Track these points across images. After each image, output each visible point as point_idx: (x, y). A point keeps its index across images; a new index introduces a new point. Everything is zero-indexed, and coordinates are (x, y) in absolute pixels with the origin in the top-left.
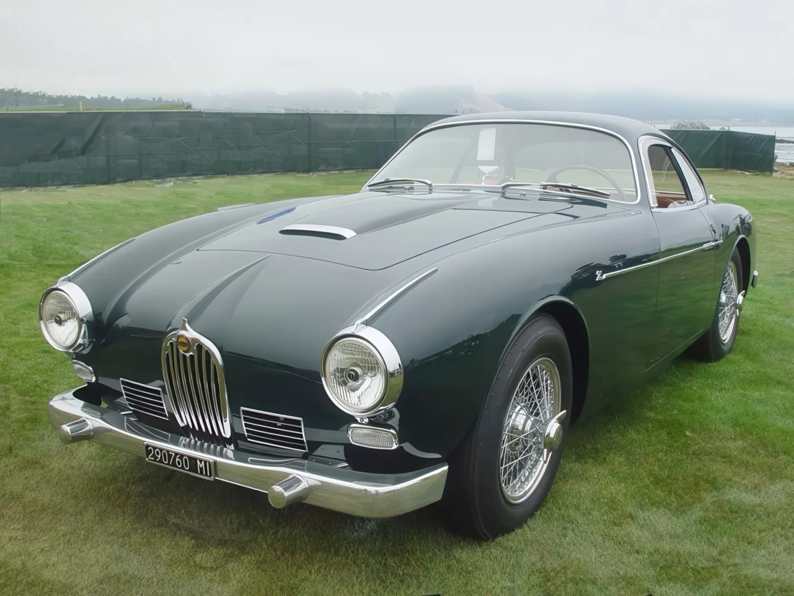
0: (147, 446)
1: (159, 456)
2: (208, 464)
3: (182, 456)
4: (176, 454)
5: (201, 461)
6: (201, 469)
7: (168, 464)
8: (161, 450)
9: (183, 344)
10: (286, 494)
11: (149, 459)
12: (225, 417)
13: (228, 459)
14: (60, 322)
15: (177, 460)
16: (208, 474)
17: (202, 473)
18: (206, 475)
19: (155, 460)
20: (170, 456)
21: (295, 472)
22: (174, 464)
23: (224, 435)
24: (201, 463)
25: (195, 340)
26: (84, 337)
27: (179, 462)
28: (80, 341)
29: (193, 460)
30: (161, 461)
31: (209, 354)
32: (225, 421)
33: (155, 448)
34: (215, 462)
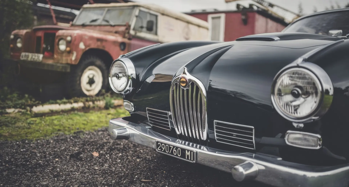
0: (158, 142)
1: (164, 148)
2: (192, 152)
3: (177, 148)
4: (174, 147)
5: (188, 151)
6: (188, 156)
7: (169, 153)
8: (165, 144)
9: (183, 82)
10: (245, 173)
11: (158, 150)
12: (204, 129)
13: (204, 151)
14: (118, 78)
15: (174, 150)
16: (192, 160)
17: (188, 159)
18: (191, 160)
19: (161, 151)
20: (170, 148)
21: (249, 160)
22: (172, 153)
23: (202, 139)
24: (188, 152)
25: (190, 80)
26: (130, 86)
27: (175, 151)
28: (128, 88)
29: (183, 150)
30: (165, 151)
31: (198, 88)
32: (204, 131)
33: (162, 143)
34: (197, 153)
